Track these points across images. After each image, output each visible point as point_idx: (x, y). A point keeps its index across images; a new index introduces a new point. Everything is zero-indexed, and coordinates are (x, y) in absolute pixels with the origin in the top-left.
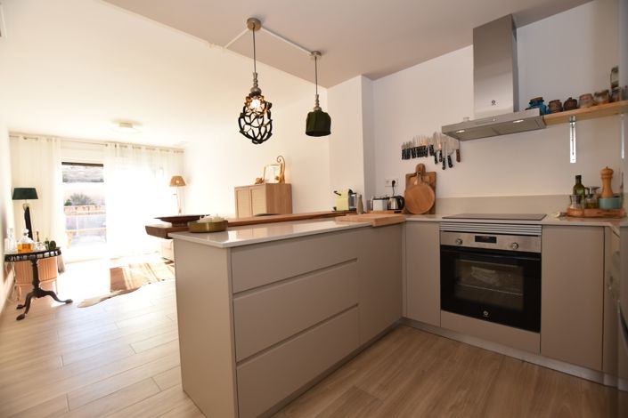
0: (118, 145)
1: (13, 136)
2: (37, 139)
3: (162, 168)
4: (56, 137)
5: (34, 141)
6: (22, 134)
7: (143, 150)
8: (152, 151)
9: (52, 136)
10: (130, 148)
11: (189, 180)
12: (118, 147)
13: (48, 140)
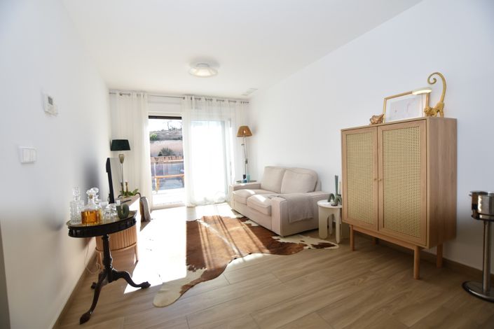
0: (193, 97)
1: (112, 93)
2: (129, 95)
3: (230, 120)
4: (144, 92)
5: (127, 96)
6: (119, 90)
7: (214, 101)
8: (222, 103)
9: (141, 91)
10: (203, 100)
11: (255, 131)
12: (193, 99)
13: (137, 95)
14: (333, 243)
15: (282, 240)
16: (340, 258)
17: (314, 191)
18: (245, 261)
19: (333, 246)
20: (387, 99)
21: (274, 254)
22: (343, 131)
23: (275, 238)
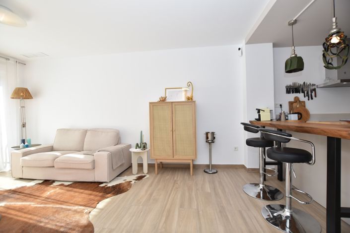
14: (143, 175)
15: (110, 185)
16: (156, 180)
17: (117, 144)
18: (102, 209)
19: (145, 176)
20: (166, 89)
21: (117, 194)
22: (150, 103)
23: (102, 185)
